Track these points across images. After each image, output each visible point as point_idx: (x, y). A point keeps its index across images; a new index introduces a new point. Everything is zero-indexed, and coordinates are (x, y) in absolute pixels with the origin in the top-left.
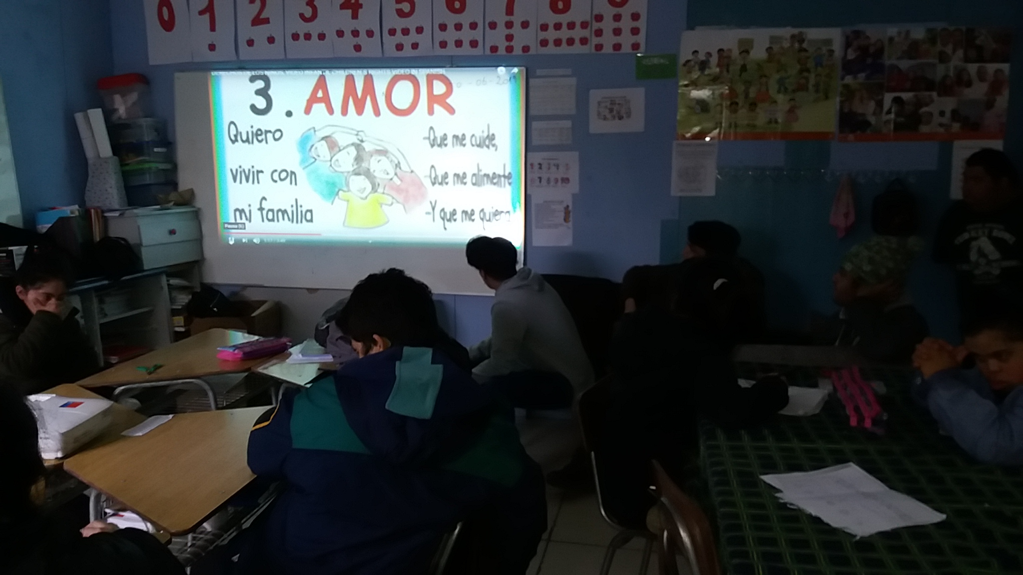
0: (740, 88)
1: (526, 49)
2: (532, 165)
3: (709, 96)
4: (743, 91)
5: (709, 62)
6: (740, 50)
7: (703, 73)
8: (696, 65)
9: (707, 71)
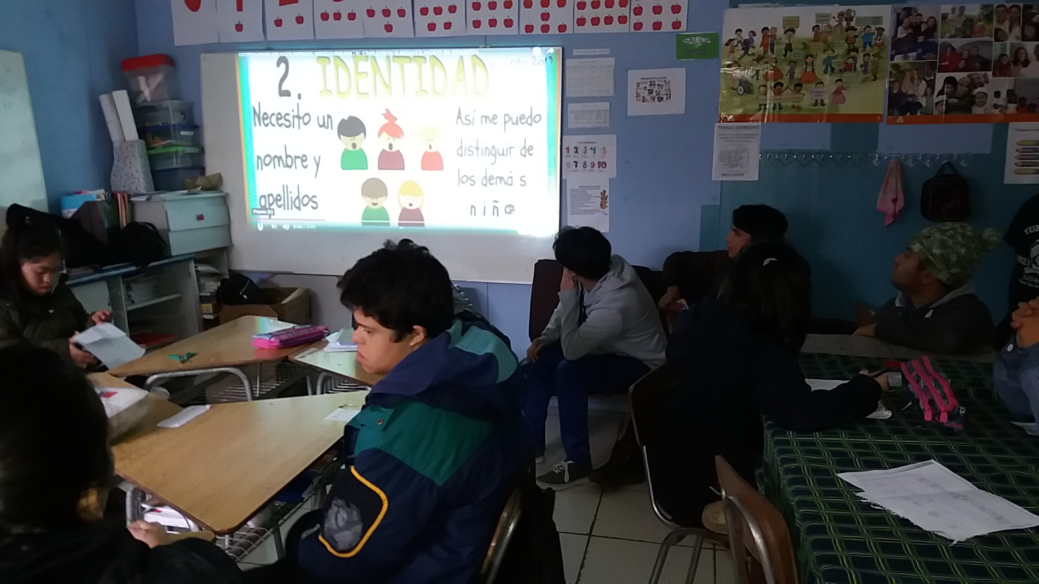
0: (785, 69)
1: (562, 28)
2: (568, 149)
3: (752, 77)
4: (789, 72)
5: (753, 41)
6: (784, 28)
7: (746, 53)
8: (740, 44)
9: (751, 51)
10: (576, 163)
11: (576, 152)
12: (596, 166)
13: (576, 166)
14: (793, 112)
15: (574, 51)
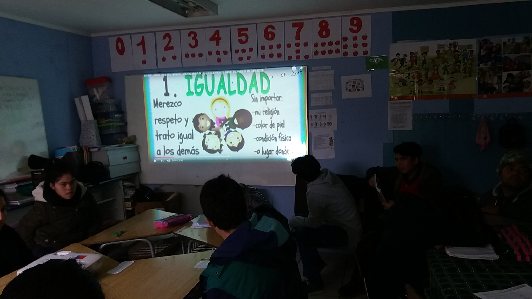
0: (423, 73)
1: (307, 57)
2: (311, 116)
3: (406, 77)
4: (425, 74)
5: (406, 59)
6: (422, 52)
7: (402, 65)
8: (399, 61)
9: (405, 64)
10: (316, 123)
11: (316, 118)
12: (327, 124)
13: (316, 125)
14: (429, 94)
15: (313, 68)
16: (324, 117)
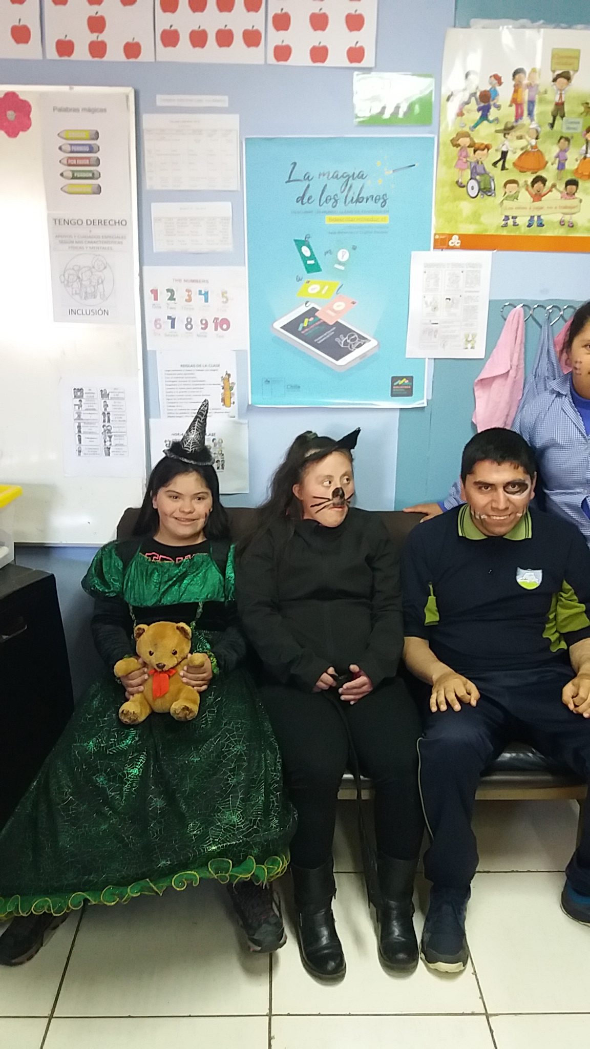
1: (132, 50)
2: (155, 292)
4: (557, 156)
5: (496, 94)
6: (554, 71)
7: (484, 117)
9: (493, 113)
10: (173, 320)
11: (172, 298)
12: (211, 325)
13: (173, 326)
15: (159, 97)
16: (203, 297)
